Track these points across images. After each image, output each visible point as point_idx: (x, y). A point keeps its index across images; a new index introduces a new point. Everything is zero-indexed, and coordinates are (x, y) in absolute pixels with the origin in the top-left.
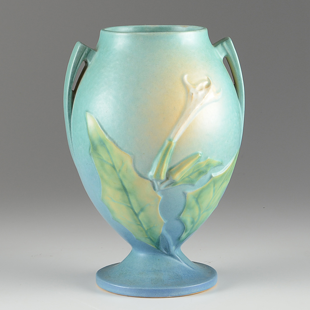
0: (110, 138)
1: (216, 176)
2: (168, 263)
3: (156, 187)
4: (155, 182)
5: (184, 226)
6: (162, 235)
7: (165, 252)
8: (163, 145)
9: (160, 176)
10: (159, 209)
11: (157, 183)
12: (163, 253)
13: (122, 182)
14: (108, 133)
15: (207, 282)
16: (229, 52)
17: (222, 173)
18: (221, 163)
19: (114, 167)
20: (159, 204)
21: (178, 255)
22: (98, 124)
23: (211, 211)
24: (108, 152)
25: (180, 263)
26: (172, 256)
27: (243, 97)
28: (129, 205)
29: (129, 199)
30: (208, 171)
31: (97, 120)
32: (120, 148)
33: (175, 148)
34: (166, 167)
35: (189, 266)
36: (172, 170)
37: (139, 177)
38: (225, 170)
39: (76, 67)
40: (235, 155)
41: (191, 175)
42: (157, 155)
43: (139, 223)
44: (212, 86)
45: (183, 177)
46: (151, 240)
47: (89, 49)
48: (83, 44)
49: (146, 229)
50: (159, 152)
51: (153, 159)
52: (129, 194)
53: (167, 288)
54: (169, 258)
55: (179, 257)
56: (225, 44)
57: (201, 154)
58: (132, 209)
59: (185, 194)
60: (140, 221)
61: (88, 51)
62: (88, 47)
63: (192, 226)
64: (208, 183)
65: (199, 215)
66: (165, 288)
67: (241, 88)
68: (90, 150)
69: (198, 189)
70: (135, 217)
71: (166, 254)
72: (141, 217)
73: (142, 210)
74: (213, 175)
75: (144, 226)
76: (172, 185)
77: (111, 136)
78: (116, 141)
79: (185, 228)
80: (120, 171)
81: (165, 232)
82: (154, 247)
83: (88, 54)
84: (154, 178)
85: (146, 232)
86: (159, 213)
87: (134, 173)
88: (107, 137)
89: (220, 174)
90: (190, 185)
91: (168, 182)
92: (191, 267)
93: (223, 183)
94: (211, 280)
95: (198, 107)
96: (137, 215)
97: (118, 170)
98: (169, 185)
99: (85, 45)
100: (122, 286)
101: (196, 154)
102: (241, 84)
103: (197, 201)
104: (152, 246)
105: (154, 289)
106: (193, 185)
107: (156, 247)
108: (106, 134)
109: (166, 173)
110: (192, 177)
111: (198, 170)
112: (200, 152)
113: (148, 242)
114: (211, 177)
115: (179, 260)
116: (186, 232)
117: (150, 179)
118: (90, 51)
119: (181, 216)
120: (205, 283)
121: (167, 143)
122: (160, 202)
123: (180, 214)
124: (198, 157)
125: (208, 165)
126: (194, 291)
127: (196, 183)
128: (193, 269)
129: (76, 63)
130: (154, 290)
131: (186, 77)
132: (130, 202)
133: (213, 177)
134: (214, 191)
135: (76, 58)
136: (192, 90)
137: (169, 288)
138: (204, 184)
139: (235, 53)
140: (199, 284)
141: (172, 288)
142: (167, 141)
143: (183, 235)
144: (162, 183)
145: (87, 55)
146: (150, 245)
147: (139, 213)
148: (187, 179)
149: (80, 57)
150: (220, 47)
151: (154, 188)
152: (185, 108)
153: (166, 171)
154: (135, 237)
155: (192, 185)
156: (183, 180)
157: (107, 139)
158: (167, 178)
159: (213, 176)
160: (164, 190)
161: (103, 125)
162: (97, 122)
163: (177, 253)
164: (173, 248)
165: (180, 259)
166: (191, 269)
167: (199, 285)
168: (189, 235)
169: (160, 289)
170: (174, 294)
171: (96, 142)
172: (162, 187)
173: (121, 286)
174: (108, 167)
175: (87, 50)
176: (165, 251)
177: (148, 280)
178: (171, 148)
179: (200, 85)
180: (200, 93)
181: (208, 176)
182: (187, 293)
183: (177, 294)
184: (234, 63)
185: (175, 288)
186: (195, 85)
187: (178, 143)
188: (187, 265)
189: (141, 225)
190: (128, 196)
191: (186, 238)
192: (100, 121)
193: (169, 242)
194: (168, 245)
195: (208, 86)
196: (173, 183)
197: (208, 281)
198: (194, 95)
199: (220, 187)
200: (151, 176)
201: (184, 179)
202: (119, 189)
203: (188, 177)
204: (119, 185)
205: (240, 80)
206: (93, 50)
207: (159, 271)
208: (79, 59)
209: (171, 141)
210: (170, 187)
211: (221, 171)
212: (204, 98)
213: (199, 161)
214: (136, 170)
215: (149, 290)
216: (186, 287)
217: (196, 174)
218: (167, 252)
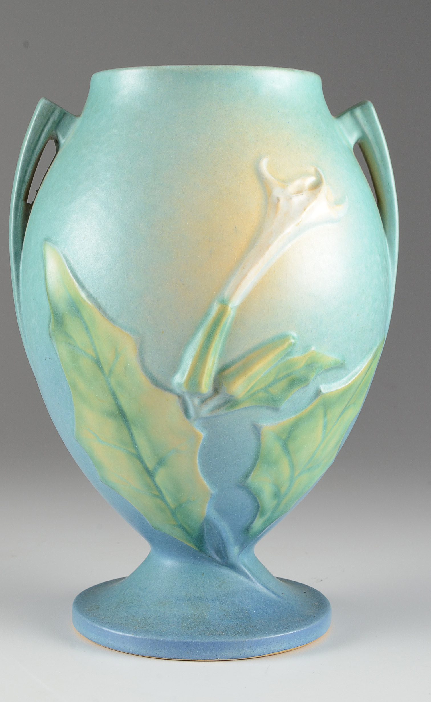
0: (89, 296)
1: (329, 391)
2: (223, 582)
3: (192, 411)
4: (187, 398)
5: (257, 502)
6: (207, 521)
7: (218, 558)
8: (207, 313)
9: (198, 384)
10: (197, 461)
11: (193, 402)
12: (213, 560)
13: (115, 397)
14: (87, 287)
15: (305, 628)
16: (367, 130)
17: (343, 386)
18: (342, 364)
19: (98, 363)
20: (198, 451)
21: (245, 566)
22: (67, 266)
23: (319, 473)
24: (87, 328)
25: (250, 583)
26: (233, 567)
27: (394, 230)
28: (133, 451)
29: (132, 437)
30: (312, 378)
31: (65, 257)
32: (112, 320)
33: (235, 322)
34: (213, 365)
35: (269, 590)
36: (227, 372)
37: (152, 387)
38: (350, 380)
39: (32, 148)
40: (375, 349)
41: (271, 385)
42: (193, 335)
43: (156, 493)
44: (325, 188)
45: (252, 388)
46: (185, 530)
47: (61, 111)
48: (49, 100)
49: (172, 506)
50: (196, 329)
51: (184, 345)
52: (132, 427)
53: (215, 640)
54: (226, 571)
55: (249, 570)
56: (358, 112)
57: (294, 338)
58: (140, 459)
59: (257, 430)
60: (157, 487)
61: (59, 115)
62: (60, 107)
63: (275, 502)
64: (310, 407)
65: (292, 479)
66: (211, 640)
67: (392, 208)
68: (49, 324)
69: (287, 420)
70: (148, 479)
71: (218, 562)
72: (160, 478)
73: (161, 462)
74: (324, 389)
75: (169, 499)
76: (227, 406)
77: (91, 291)
78: (103, 303)
79: (258, 507)
80: (111, 372)
81: (214, 516)
82: (191, 545)
83: (59, 122)
84: (184, 389)
85: (173, 513)
86: (199, 471)
87: (141, 378)
88: (83, 295)
89: (340, 388)
90: (268, 408)
91: (217, 400)
92: (273, 592)
93: (345, 409)
94: (315, 623)
95: (290, 229)
96: (150, 474)
97: (106, 369)
98: (219, 407)
99: (53, 103)
100: (116, 630)
101: (283, 338)
102: (392, 201)
103: (286, 448)
104: (187, 544)
105: (186, 640)
106: (276, 410)
107: (196, 546)
108: (83, 287)
109: (212, 379)
110: (275, 390)
111: (288, 375)
112: (294, 334)
113: (178, 534)
114: (318, 393)
115: (247, 577)
116: (262, 514)
117: (178, 391)
118: (63, 115)
119: (249, 480)
120: (302, 629)
121: (216, 308)
122: (200, 446)
123: (247, 475)
124: (287, 344)
125: (310, 365)
126: (276, 648)
127: (284, 406)
128: (279, 596)
129: (34, 139)
130: (185, 642)
131: (264, 164)
132: (134, 445)
133: (323, 394)
134: (325, 426)
135: (33, 130)
136: (277, 192)
137: (220, 640)
138: (303, 409)
139: (380, 133)
140: (287, 632)
141: (226, 640)
142: (216, 304)
143: (255, 521)
144: (203, 401)
145: (57, 124)
146: (184, 542)
147: (155, 469)
148: (262, 395)
149: (41, 128)
150: (347, 118)
151: (186, 411)
152: (259, 230)
153: (213, 374)
154: (149, 523)
155: (273, 409)
156: (252, 395)
157: (83, 299)
158: (216, 390)
159: (323, 391)
160: (209, 417)
161: (76, 267)
162: (64, 260)
163: (246, 560)
164: (234, 551)
165: (250, 575)
166: (273, 596)
167: (288, 634)
168: (269, 524)
169: (198, 640)
170: (230, 655)
171: (63, 307)
172: (205, 410)
173: (114, 630)
174: (86, 364)
175: (57, 113)
176: (217, 555)
177: (176, 619)
178: (224, 320)
179: (297, 183)
180: (297, 200)
181: (310, 391)
182: (259, 651)
183: (236, 654)
184: (378, 155)
185: (233, 640)
186: (285, 182)
187: (242, 308)
188: (266, 587)
189: (161, 496)
190: (129, 430)
191: (263, 530)
192: (71, 259)
193: (224, 536)
194: (223, 543)
195: (316, 186)
196: (229, 402)
197: (309, 627)
198: (282, 202)
199: (338, 419)
200: (180, 385)
201: (254, 394)
202: (111, 414)
203: (265, 389)
204: (109, 405)
205: (390, 192)
206: (70, 115)
207: (200, 599)
208: (40, 131)
209: (224, 304)
210: (222, 411)
211: (341, 382)
212: (305, 210)
213: (289, 354)
214: (145, 369)
215: (173, 641)
216: (257, 639)
217: (283, 384)
218: (223, 558)
